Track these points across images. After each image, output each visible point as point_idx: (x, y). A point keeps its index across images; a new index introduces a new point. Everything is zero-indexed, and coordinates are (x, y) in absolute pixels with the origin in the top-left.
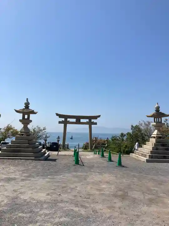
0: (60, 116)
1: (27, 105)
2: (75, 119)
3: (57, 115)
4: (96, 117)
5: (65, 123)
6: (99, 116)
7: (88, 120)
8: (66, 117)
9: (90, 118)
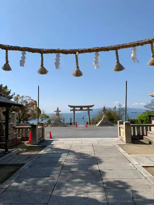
0: (71, 107)
1: (58, 109)
2: (80, 108)
3: (69, 106)
4: (91, 106)
5: (74, 110)
6: (93, 105)
7: (87, 108)
8: (74, 107)
9: (88, 107)
